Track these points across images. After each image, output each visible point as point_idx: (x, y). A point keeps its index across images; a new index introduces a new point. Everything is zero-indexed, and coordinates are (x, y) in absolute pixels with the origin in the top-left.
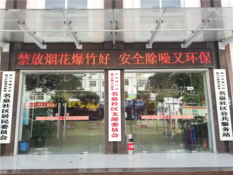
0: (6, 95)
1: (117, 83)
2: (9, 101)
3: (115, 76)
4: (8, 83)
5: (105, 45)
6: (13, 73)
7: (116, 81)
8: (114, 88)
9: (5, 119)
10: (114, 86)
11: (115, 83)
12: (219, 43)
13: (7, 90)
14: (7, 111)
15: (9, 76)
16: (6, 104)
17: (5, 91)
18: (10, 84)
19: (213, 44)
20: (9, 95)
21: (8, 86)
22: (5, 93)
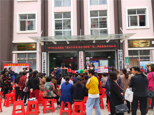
0: (44, 61)
1: (82, 56)
2: (45, 63)
3: (81, 53)
4: (44, 56)
5: (78, 42)
6: (46, 53)
7: (82, 55)
8: (81, 58)
9: (44, 69)
10: (81, 57)
11: (81, 56)
12: (121, 40)
13: (44, 59)
14: (45, 66)
15: (44, 54)
16: (44, 64)
17: (43, 59)
18: (45, 57)
19: (118, 41)
20: (45, 61)
21: (44, 58)
22: (44, 60)
